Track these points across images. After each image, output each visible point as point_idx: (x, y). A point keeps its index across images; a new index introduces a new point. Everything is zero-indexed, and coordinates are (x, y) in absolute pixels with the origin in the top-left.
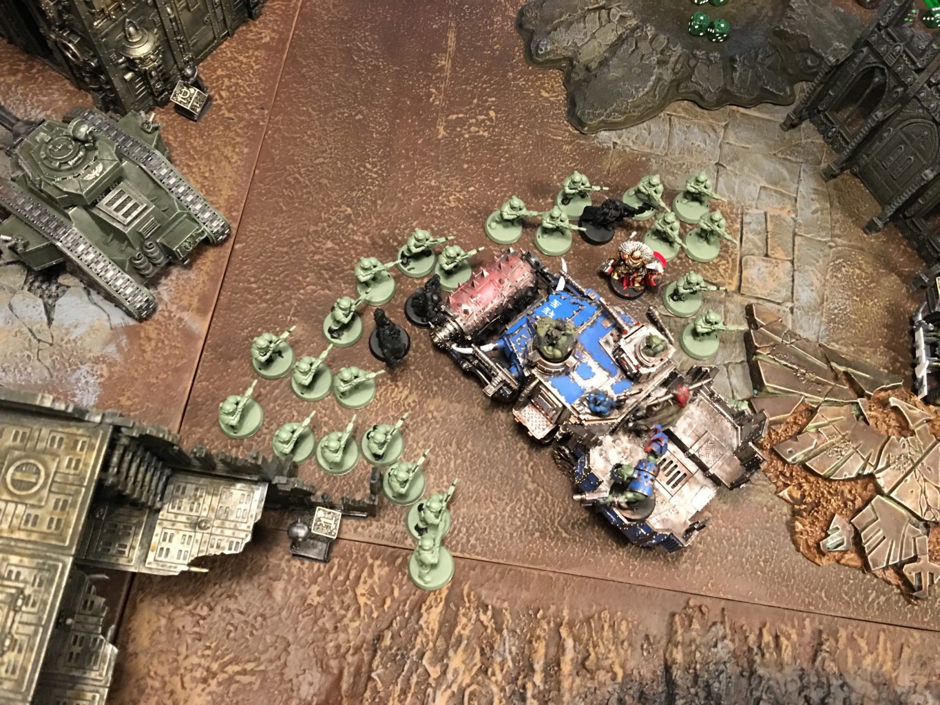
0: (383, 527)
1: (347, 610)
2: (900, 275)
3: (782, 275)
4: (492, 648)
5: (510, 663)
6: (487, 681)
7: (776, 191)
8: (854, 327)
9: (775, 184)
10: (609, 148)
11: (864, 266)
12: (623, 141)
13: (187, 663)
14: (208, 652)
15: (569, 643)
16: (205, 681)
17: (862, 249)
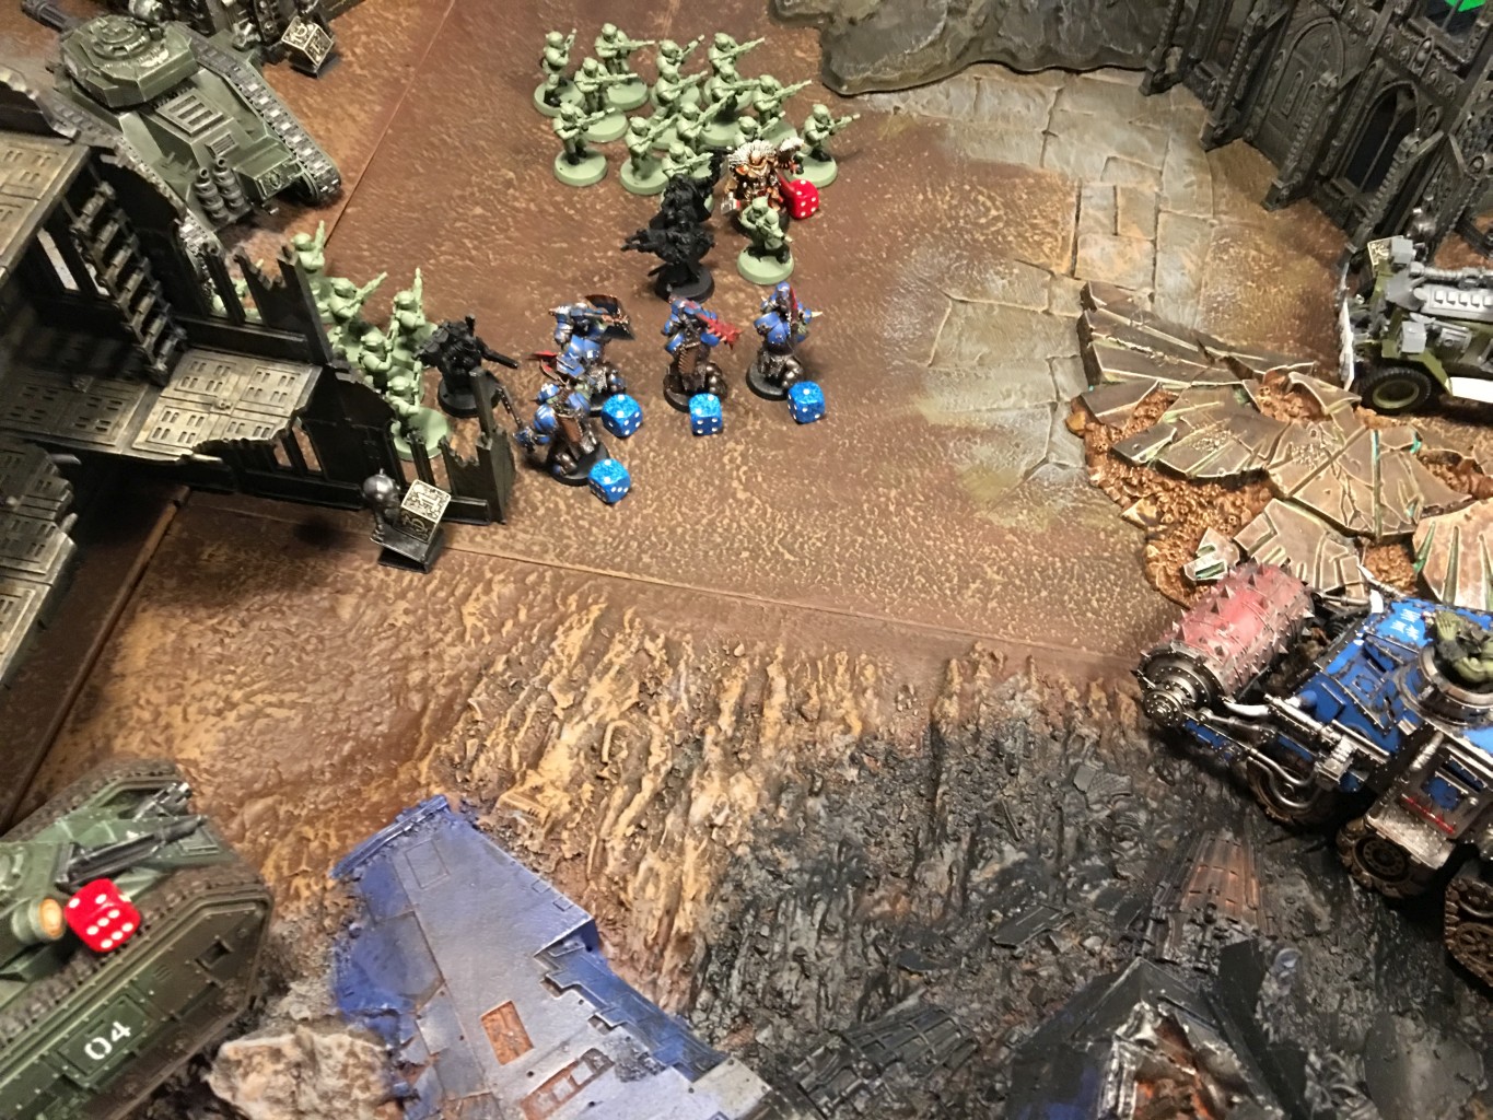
0: (513, 537)
1: (446, 633)
2: (1319, 257)
3: (1137, 256)
4: (658, 683)
5: (685, 704)
6: (645, 721)
7: (1131, 163)
8: (1248, 317)
9: (1131, 155)
10: (887, 113)
11: (1263, 247)
12: (909, 106)
13: (197, 691)
14: (230, 677)
15: (780, 683)
16: (219, 713)
17: (1261, 229)
